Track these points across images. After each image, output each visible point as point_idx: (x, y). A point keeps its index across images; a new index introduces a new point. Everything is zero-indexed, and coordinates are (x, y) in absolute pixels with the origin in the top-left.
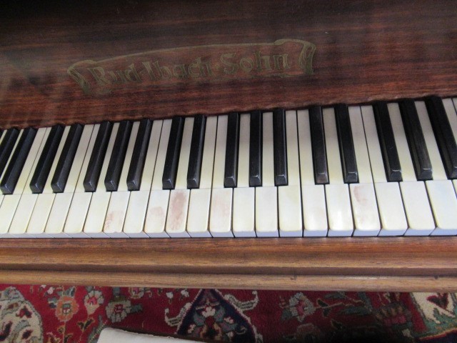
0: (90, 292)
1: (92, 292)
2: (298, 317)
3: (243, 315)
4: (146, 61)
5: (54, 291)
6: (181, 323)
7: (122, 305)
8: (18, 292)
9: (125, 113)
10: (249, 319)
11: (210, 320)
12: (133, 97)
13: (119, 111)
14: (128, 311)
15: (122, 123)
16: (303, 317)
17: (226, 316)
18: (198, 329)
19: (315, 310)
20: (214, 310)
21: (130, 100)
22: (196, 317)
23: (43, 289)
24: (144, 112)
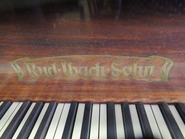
4: (63, 62)
9: (41, 96)
12: (49, 86)
13: (38, 95)
15: (38, 103)
21: (47, 87)
24: (54, 97)
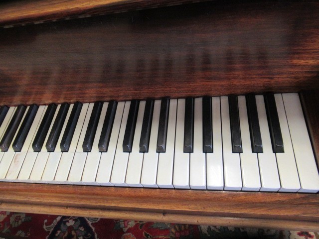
2: (124, 229)
3: (91, 226)
6: (52, 229)
7: (20, 217)
10: (93, 229)
11: (71, 228)
14: (23, 220)
16: (127, 229)
17: (80, 226)
18: (62, 234)
19: (134, 224)
20: (74, 222)
22: (62, 226)
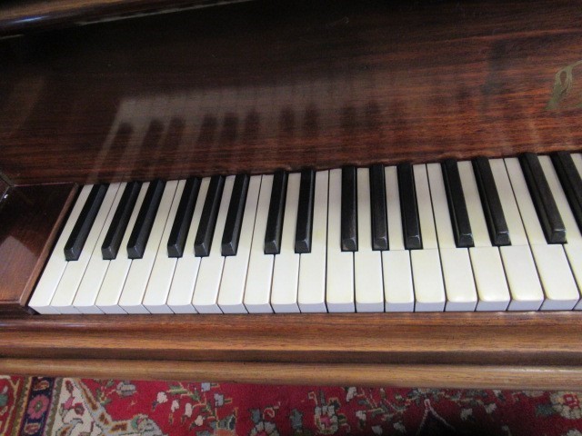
0: (257, 424)
1: (261, 424)
5: (205, 422)
8: (151, 421)
23: (188, 418)
